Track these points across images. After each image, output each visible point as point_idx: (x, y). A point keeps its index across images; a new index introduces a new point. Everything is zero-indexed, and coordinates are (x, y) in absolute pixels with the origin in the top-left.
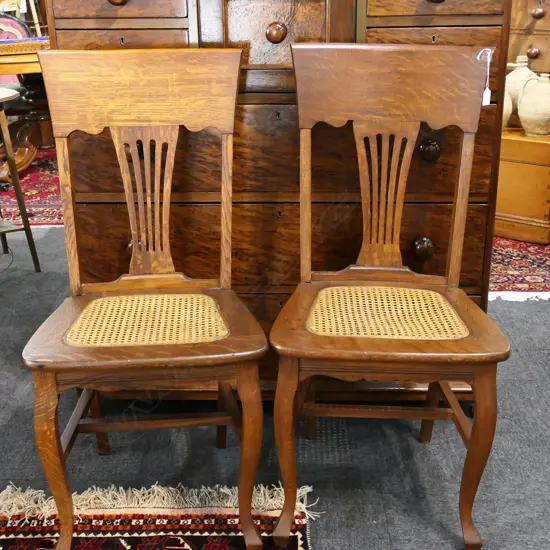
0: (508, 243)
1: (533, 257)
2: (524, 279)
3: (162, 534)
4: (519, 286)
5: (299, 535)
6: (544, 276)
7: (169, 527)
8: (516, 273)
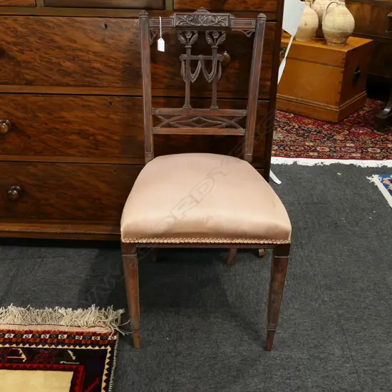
0: (310, 121)
1: (325, 132)
2: (316, 149)
3: (7, 346)
4: (311, 154)
5: (109, 348)
6: (330, 147)
7: (14, 340)
8: (311, 144)
